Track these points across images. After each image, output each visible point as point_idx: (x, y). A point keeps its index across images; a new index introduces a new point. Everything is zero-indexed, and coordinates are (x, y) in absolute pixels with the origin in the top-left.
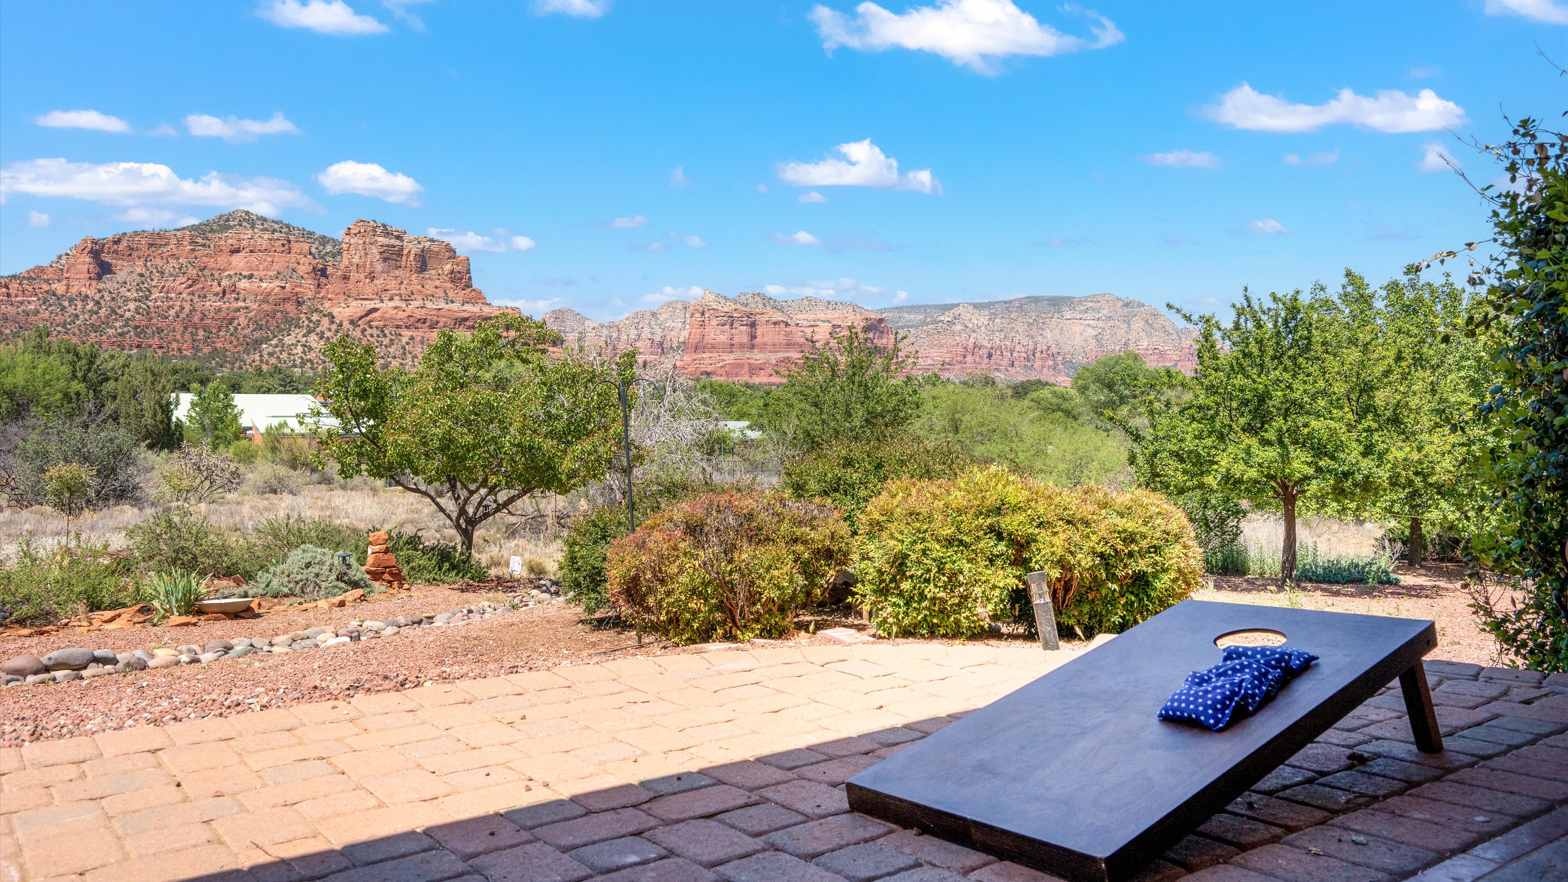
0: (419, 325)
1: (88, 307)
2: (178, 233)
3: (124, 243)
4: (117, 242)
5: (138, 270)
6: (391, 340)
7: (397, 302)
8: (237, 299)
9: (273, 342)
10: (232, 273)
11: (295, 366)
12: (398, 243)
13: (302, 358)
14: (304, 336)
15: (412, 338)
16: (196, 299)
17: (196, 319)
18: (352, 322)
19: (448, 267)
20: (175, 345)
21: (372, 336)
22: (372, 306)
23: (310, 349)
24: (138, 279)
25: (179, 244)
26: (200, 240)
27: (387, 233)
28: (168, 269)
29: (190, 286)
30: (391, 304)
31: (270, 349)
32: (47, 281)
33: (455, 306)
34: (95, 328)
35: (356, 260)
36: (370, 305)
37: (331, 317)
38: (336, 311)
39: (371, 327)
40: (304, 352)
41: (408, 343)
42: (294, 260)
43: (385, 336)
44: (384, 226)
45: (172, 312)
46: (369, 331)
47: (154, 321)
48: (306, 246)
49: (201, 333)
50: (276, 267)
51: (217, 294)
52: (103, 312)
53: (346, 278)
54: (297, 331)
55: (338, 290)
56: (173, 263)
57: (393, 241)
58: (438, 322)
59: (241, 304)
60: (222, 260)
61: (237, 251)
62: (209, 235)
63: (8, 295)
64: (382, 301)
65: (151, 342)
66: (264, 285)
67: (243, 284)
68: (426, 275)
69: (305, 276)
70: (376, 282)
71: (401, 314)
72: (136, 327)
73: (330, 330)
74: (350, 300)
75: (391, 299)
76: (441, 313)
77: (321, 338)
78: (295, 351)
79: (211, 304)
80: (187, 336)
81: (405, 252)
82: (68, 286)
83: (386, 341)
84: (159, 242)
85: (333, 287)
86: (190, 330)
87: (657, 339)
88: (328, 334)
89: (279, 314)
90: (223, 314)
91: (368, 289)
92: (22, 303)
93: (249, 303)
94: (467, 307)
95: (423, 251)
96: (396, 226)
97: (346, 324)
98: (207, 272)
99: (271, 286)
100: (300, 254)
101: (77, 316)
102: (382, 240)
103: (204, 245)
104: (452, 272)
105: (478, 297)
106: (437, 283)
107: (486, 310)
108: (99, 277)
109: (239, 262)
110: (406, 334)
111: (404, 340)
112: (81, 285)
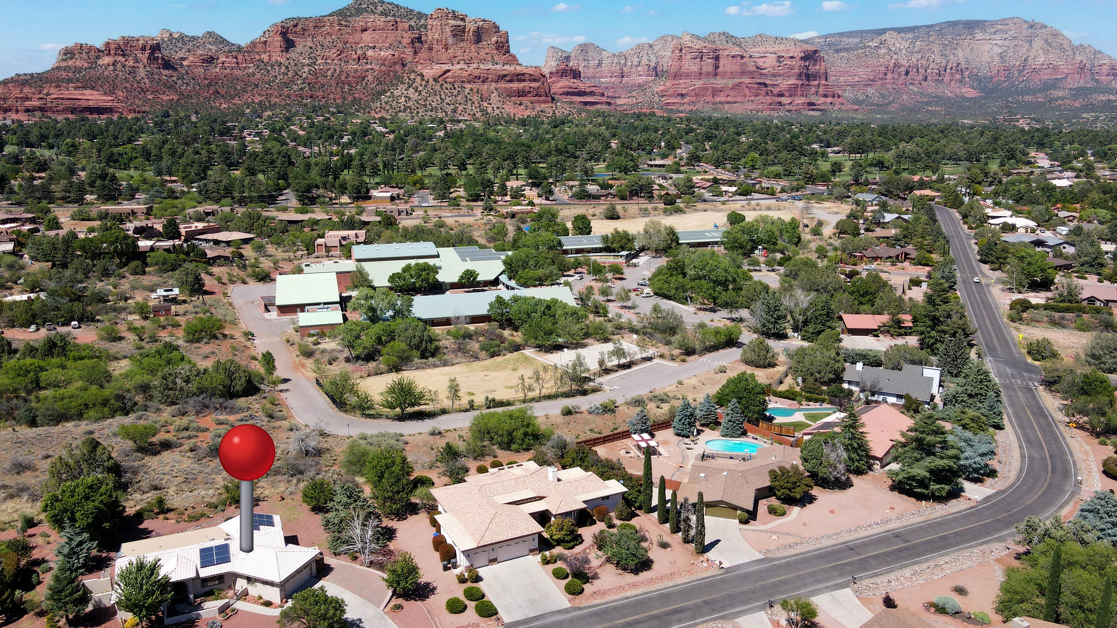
0: (476, 80)
1: (282, 70)
2: (331, 18)
3: (300, 26)
4: (296, 26)
5: (309, 44)
6: (459, 91)
7: (462, 65)
8: (367, 63)
9: (388, 94)
10: (363, 45)
11: (400, 111)
12: (462, 23)
13: (404, 105)
14: (406, 90)
15: (472, 90)
16: (343, 64)
17: (343, 78)
18: (435, 80)
19: (494, 39)
20: (331, 96)
21: (447, 89)
22: (447, 68)
23: (409, 98)
24: (309, 51)
25: (331, 26)
26: (343, 23)
27: (455, 17)
28: (326, 43)
29: (339, 55)
30: (459, 66)
31: (386, 99)
32: (258, 53)
33: (498, 67)
34: (286, 85)
35: (436, 36)
36: (446, 67)
37: (422, 76)
38: (425, 72)
39: (446, 83)
40: (406, 101)
41: (469, 94)
42: (399, 35)
43: (455, 89)
44: (453, 12)
45: (329, 73)
46: (445, 85)
47: (319, 79)
48: (406, 26)
49: (347, 87)
50: (389, 40)
51: (354, 60)
52: (291, 74)
53: (430, 49)
54: (402, 86)
55: (426, 58)
56: (329, 38)
57: (459, 23)
58: (487, 78)
59: (369, 66)
60: (357, 36)
61: (366, 30)
62: (349, 19)
63: (238, 63)
64: (453, 64)
65: (318, 94)
66: (382, 53)
67: (370, 53)
68: (480, 45)
69: (407, 46)
70: (449, 51)
71: (465, 74)
72: (309, 84)
73: (421, 85)
74: (433, 64)
75: (458, 63)
76: (489, 72)
77: (416, 91)
78: (400, 101)
79: (352, 66)
80: (339, 89)
81: (467, 30)
82: (270, 56)
83: (455, 92)
84: (319, 24)
85: (423, 54)
86: (340, 85)
87: (653, 64)
88: (420, 88)
89: (391, 73)
90: (359, 74)
91: (444, 56)
92: (245, 68)
93: (373, 66)
94: (507, 67)
95: (478, 28)
96: (461, 11)
97: (431, 80)
98: (348, 45)
99: (386, 54)
100: (403, 30)
101: (276, 77)
102: (452, 22)
103: (346, 26)
104: (497, 42)
105: (513, 60)
106: (487, 51)
107: (518, 68)
108: (287, 50)
109: (367, 37)
110: (468, 86)
111: (467, 91)
112: (277, 56)
